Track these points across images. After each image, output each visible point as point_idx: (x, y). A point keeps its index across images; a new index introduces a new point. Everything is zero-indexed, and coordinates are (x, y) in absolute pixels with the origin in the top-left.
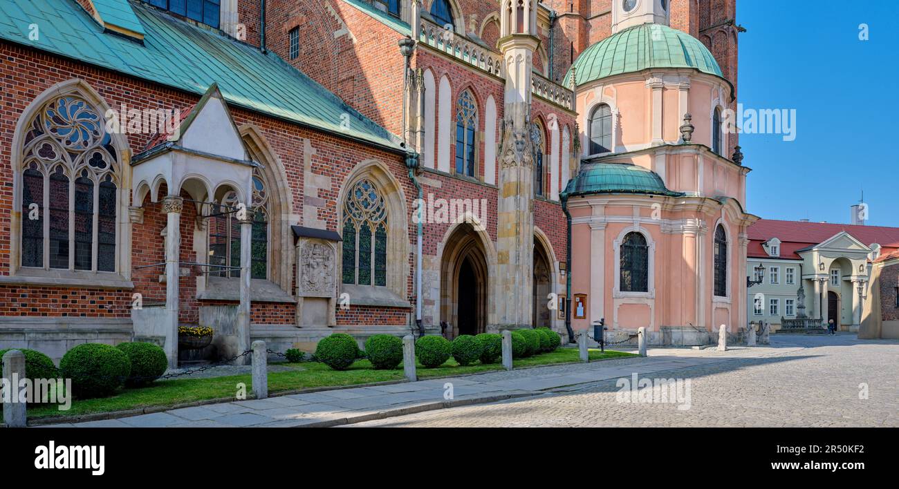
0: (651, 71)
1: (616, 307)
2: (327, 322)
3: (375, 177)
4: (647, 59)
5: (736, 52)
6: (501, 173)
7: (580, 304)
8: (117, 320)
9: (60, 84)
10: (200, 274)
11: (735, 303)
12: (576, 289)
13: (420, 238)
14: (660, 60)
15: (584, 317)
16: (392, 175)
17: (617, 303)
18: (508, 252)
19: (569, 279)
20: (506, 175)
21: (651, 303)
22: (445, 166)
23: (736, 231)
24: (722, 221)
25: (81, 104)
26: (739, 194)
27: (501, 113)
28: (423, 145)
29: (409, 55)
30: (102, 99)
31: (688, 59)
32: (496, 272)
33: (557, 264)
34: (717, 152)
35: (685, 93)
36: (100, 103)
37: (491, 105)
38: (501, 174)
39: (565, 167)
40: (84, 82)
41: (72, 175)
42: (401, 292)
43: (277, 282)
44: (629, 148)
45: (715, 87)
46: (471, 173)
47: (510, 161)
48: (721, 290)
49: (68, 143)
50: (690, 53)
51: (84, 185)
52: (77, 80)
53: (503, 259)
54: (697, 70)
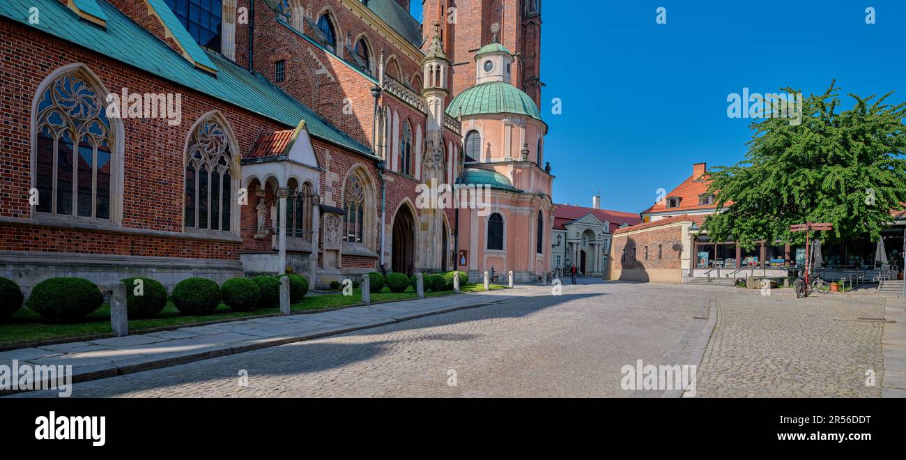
0: (505, 115)
1: (485, 259)
2: (336, 266)
3: (359, 174)
4: (502, 106)
5: (540, 98)
6: (424, 173)
7: (463, 256)
8: (233, 261)
9: (208, 113)
10: (274, 234)
11: (546, 258)
12: (460, 248)
13: (384, 213)
14: (510, 107)
15: (466, 265)
16: (369, 173)
17: (486, 256)
18: (428, 224)
19: (456, 241)
20: (427, 176)
21: (504, 257)
22: (395, 169)
23: (548, 213)
24: (541, 208)
25: (215, 126)
26: (549, 192)
27: (424, 135)
28: (386, 155)
29: (377, 97)
30: (227, 122)
31: (525, 109)
32: (420, 235)
33: (450, 230)
34: (538, 165)
35: (524, 130)
36: (226, 125)
37: (419, 130)
38: (423, 175)
39: (455, 170)
40: (220, 112)
41: (210, 170)
42: (372, 247)
43: (309, 239)
44: (492, 160)
45: (539, 126)
46: (407, 173)
47: (430, 166)
48: (539, 250)
49: (208, 150)
50: (526, 105)
51: (215, 176)
52: (216, 111)
53: (425, 227)
54: (530, 116)
